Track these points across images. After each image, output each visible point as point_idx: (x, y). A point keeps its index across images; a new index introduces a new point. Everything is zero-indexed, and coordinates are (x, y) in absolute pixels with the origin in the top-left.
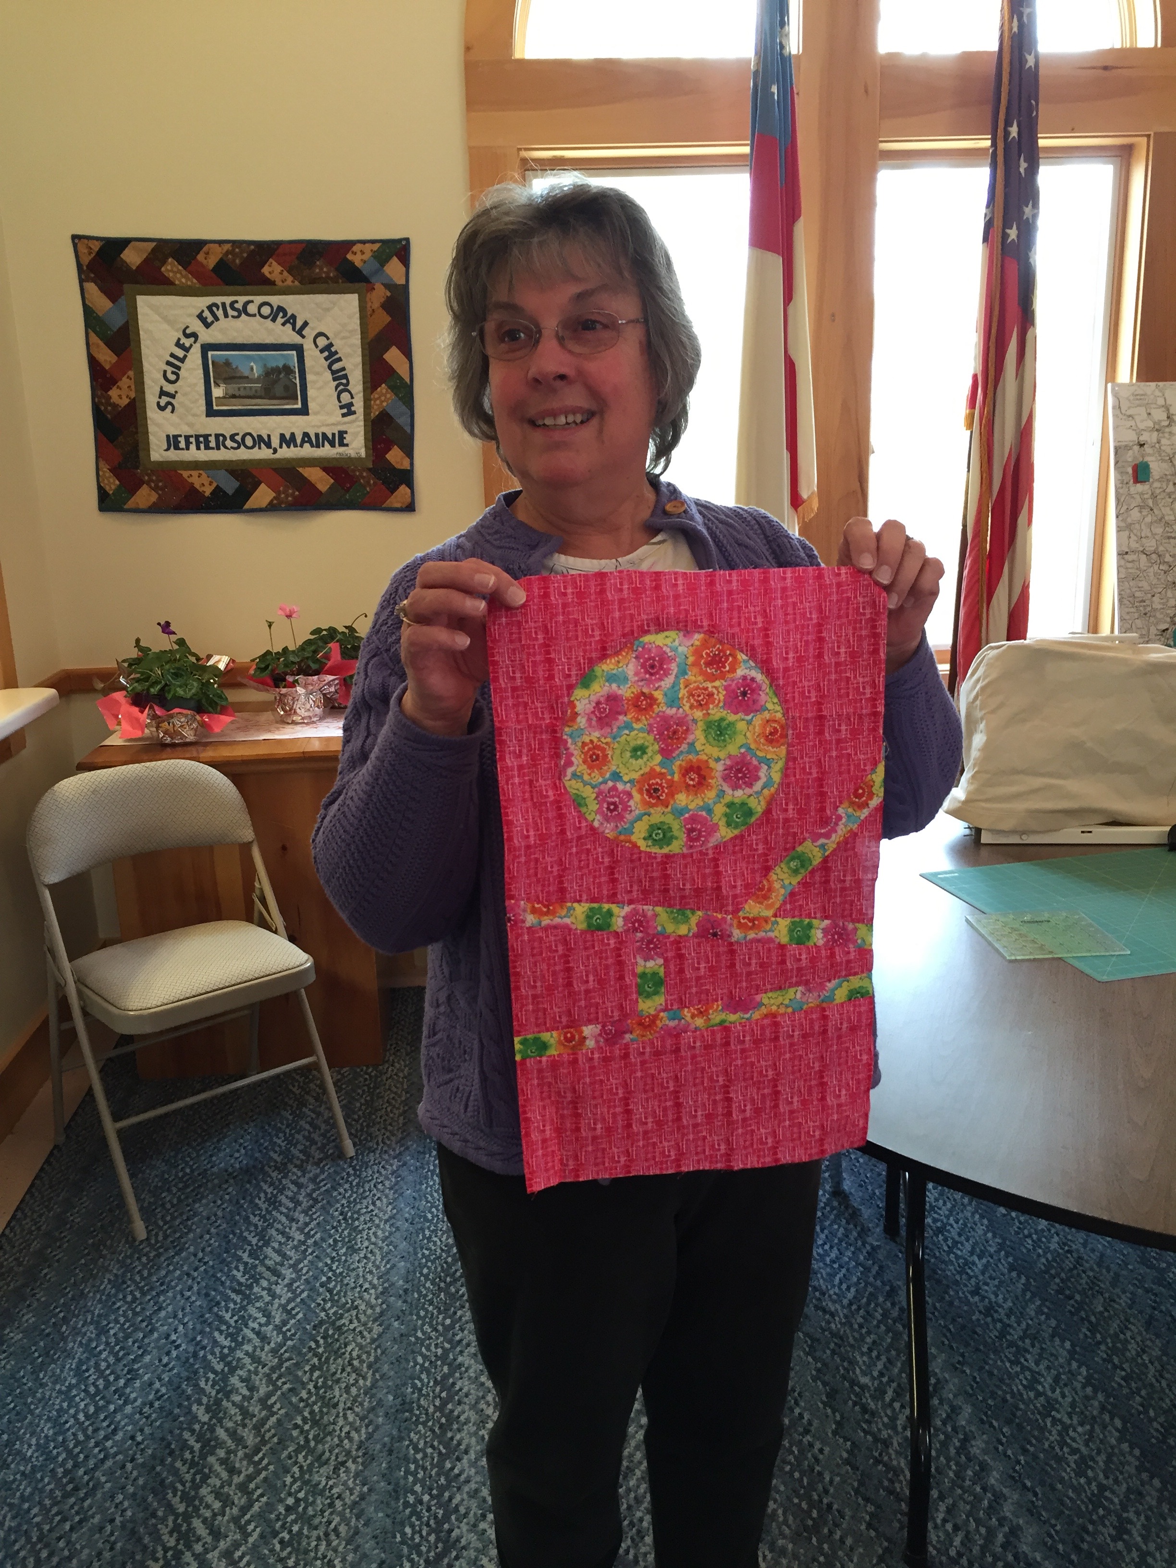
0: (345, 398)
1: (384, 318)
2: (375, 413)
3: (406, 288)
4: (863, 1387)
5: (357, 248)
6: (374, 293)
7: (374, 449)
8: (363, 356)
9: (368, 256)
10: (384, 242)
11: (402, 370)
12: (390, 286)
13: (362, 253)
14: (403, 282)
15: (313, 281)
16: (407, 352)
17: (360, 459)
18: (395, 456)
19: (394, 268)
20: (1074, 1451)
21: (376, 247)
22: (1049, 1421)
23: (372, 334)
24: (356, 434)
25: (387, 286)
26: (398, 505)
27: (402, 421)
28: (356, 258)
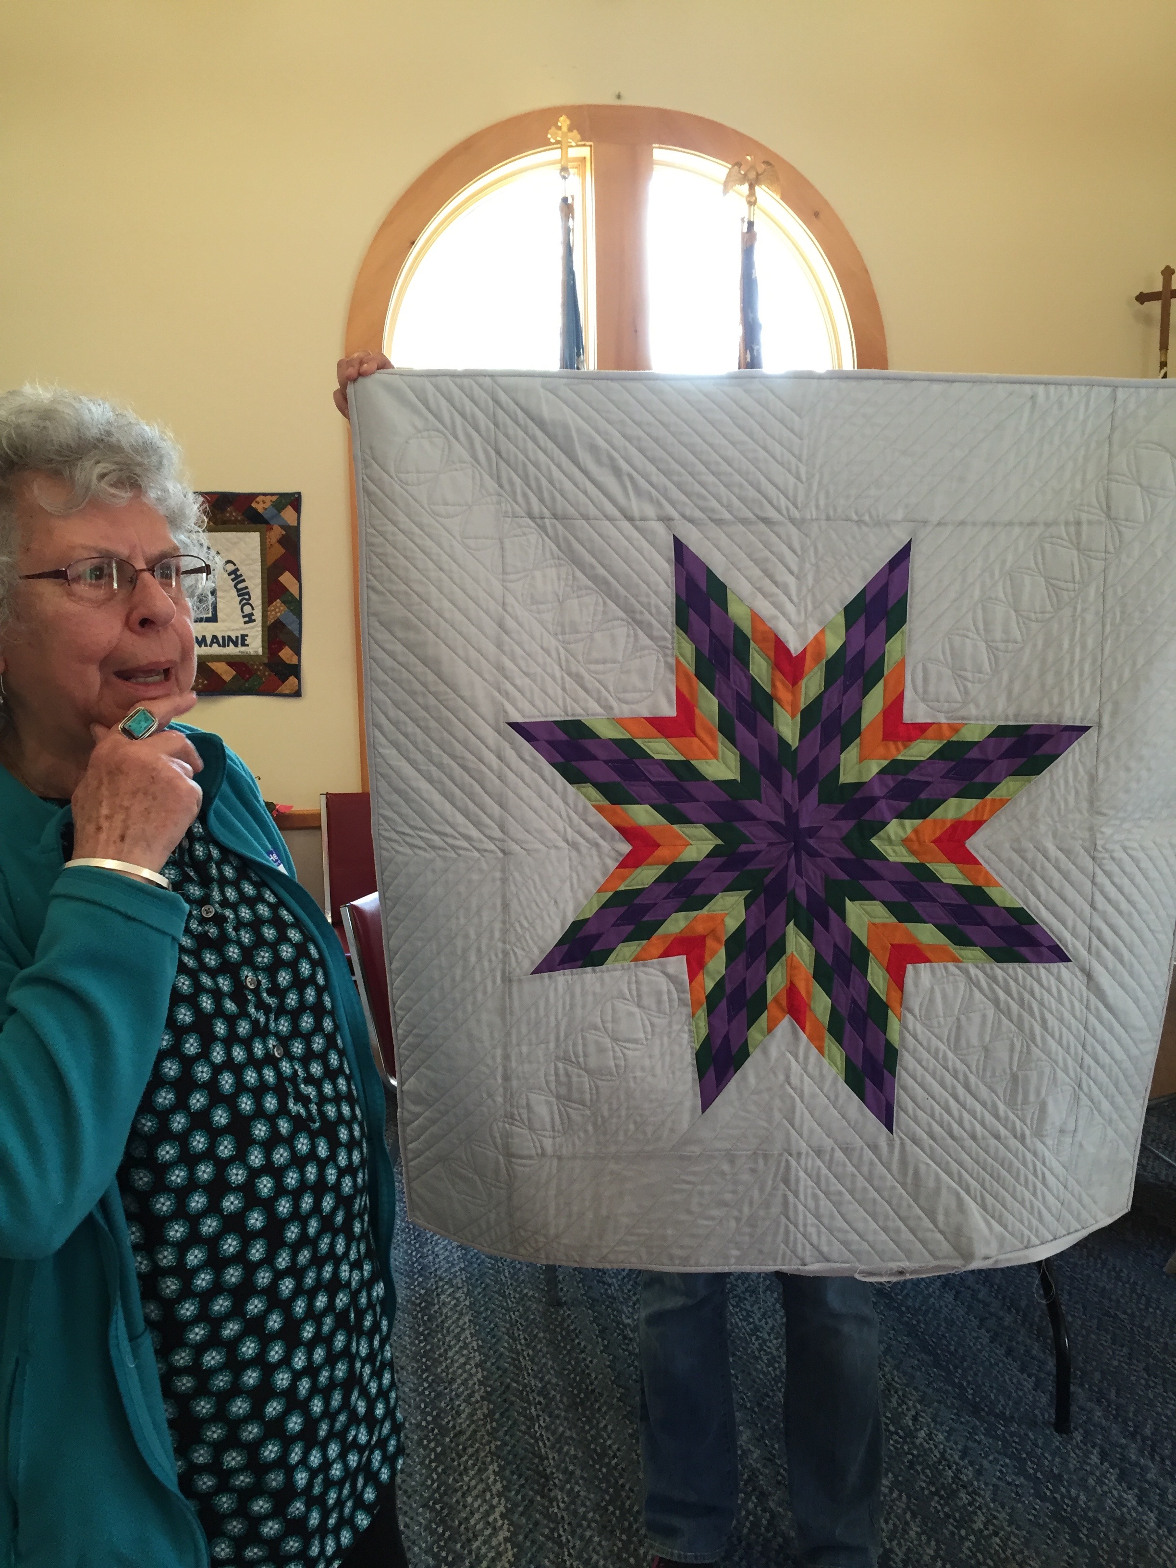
0: (247, 610)
1: (280, 551)
2: (271, 620)
3: (297, 529)
4: (625, 1326)
5: (259, 499)
6: (272, 532)
7: (270, 648)
8: (262, 578)
9: (268, 505)
10: (281, 495)
11: (294, 590)
12: (285, 527)
13: (264, 502)
14: (295, 524)
15: (224, 522)
16: (297, 575)
17: (258, 656)
18: (286, 654)
19: (288, 515)
20: (767, 1353)
21: (275, 498)
22: (753, 1339)
23: (270, 562)
24: (255, 637)
25: (282, 527)
26: (287, 692)
27: (293, 627)
28: (259, 506)
